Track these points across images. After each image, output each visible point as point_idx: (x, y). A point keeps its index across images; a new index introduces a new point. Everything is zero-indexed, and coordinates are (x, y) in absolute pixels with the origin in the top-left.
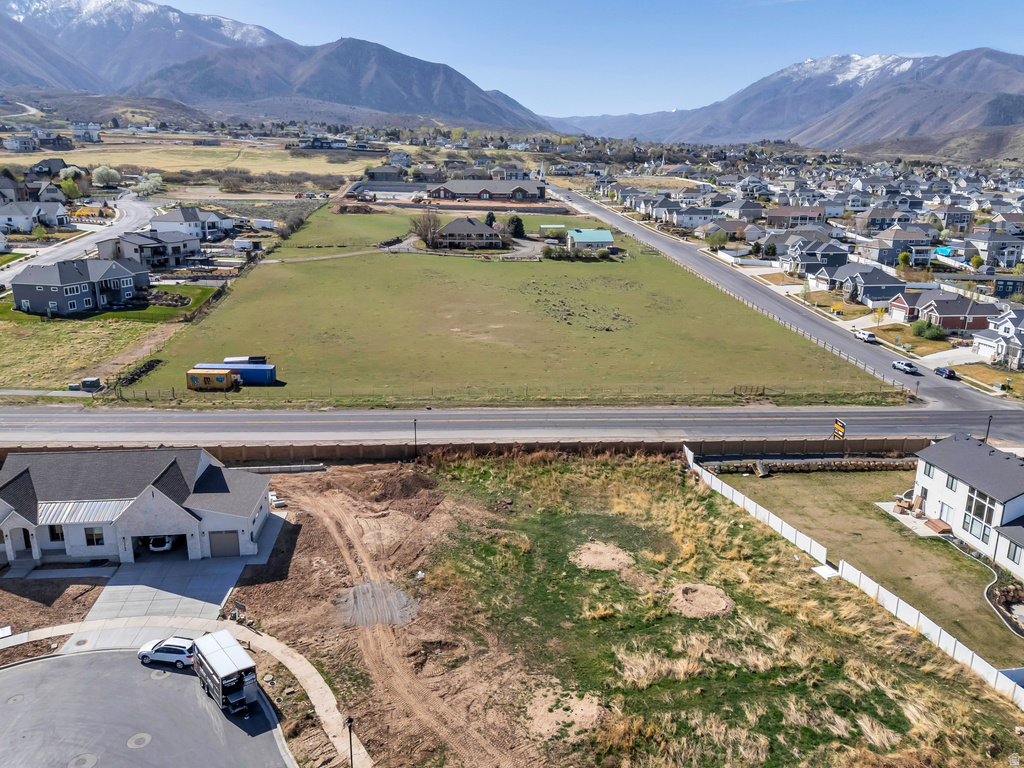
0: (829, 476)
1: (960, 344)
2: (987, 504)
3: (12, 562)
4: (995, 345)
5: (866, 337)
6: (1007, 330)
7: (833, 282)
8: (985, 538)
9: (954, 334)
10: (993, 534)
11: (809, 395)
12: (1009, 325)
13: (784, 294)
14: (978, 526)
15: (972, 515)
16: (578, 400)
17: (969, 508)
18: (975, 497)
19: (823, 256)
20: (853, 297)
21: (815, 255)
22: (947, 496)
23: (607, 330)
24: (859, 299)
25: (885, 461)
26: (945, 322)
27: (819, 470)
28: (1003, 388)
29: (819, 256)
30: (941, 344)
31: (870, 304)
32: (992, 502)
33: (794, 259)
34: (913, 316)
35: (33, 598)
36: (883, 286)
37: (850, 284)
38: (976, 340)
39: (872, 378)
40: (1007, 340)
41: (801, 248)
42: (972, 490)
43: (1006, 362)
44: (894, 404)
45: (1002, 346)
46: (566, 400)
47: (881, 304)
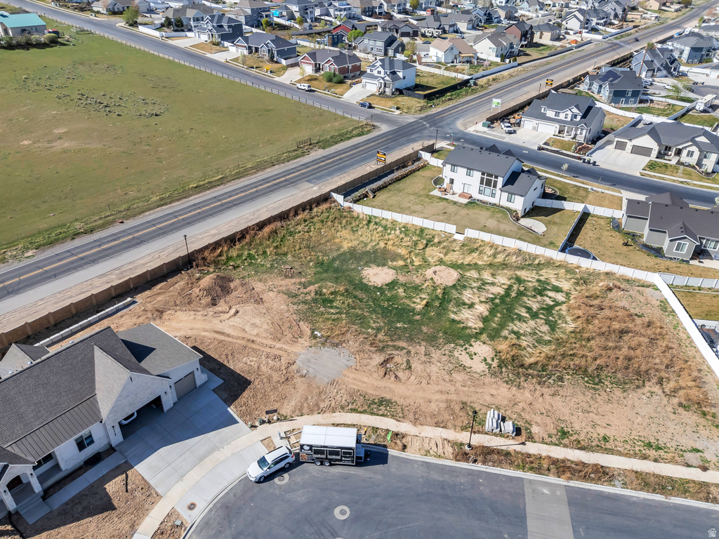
0: (396, 186)
1: (354, 84)
2: (493, 179)
3: (16, 509)
4: (377, 83)
5: (306, 88)
6: (379, 72)
7: (250, 48)
8: (493, 195)
9: (345, 77)
10: (498, 192)
11: (332, 137)
12: (380, 69)
13: (223, 61)
14: (488, 190)
15: (484, 186)
16: (218, 180)
17: (482, 183)
18: (485, 177)
19: (229, 27)
20: (272, 59)
21: (221, 26)
22: (468, 180)
23: (156, 115)
24: (275, 59)
25: (409, 168)
26: (341, 71)
27: (390, 184)
28: (398, 108)
29: (226, 27)
30: (344, 86)
31: (284, 62)
32: (496, 177)
33: (210, 31)
34: (317, 69)
35: (91, 514)
36: (286, 48)
37: (265, 49)
38: (364, 81)
39: (343, 118)
40: (383, 78)
41: (212, 21)
42: (483, 174)
43: (385, 92)
44: (369, 132)
45: (381, 83)
46: (211, 182)
47: (291, 61)
